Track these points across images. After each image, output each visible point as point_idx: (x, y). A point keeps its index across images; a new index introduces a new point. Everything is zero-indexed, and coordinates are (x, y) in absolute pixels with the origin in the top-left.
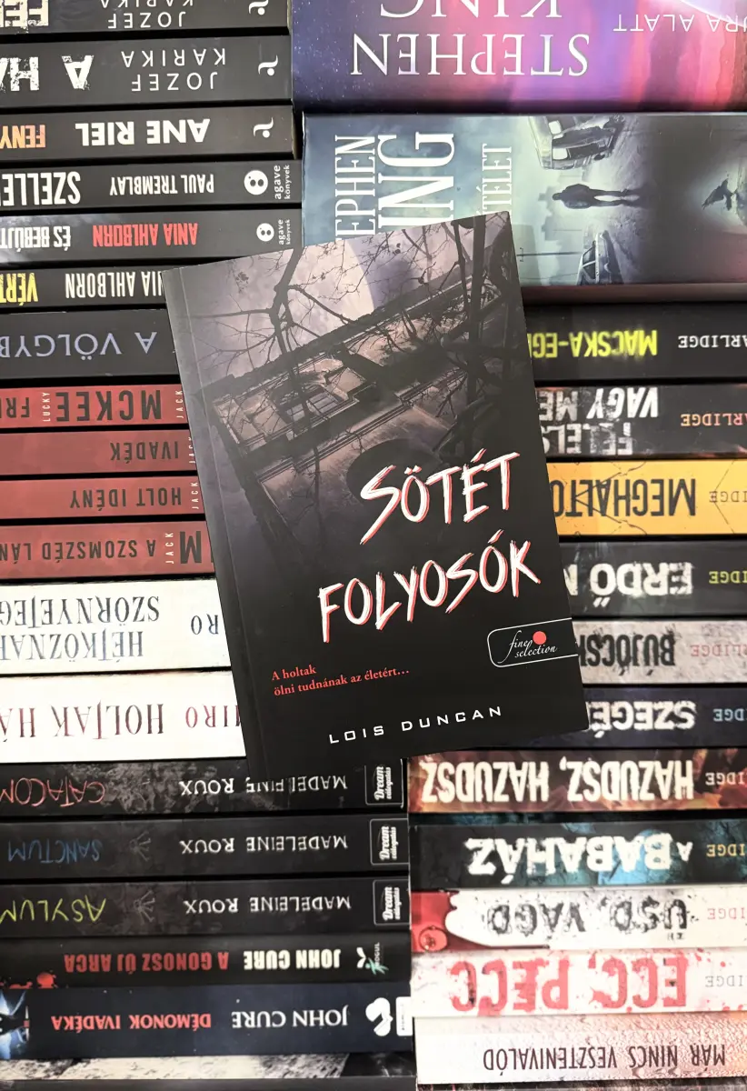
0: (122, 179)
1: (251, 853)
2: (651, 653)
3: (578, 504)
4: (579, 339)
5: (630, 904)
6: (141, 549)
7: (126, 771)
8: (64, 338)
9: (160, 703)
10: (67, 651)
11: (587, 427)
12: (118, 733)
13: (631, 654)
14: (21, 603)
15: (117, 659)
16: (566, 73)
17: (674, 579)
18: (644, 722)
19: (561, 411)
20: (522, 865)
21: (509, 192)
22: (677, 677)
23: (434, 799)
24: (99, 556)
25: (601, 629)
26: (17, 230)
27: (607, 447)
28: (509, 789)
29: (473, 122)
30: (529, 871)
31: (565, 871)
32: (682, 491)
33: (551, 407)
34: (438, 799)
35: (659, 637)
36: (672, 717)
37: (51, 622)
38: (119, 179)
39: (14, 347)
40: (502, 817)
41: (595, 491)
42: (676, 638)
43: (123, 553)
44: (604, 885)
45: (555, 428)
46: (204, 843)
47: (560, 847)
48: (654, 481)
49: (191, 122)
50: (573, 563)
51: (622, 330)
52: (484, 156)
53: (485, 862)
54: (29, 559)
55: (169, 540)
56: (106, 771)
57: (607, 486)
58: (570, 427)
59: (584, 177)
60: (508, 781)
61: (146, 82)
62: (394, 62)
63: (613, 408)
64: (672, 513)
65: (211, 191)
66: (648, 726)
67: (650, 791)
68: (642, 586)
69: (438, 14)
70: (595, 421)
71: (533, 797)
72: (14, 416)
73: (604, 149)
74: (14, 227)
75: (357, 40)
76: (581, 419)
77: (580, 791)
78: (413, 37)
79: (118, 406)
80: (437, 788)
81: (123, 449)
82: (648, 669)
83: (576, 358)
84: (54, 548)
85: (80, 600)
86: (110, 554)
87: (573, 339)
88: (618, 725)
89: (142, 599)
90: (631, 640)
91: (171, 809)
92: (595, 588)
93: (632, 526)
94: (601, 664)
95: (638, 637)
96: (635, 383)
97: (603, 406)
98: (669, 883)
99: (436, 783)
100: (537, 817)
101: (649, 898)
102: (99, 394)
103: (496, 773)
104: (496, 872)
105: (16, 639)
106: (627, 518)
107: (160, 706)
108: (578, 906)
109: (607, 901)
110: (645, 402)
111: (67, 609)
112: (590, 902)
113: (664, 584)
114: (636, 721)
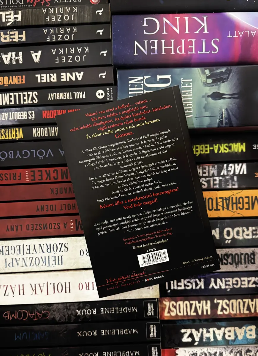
0: (52, 94)
1: (103, 336)
2: (247, 260)
3: (218, 206)
4: (217, 146)
5: (241, 352)
6: (62, 226)
7: (57, 307)
8: (33, 151)
9: (69, 282)
10: (36, 264)
11: (221, 178)
12: (54, 293)
13: (240, 260)
14: (19, 246)
15: (53, 266)
16: (211, 52)
17: (254, 233)
18: (245, 285)
19: (211, 172)
20: (201, 338)
21: (191, 95)
22: (256, 268)
23: (169, 315)
24: (47, 229)
25: (228, 251)
26: (15, 113)
27: (228, 185)
28: (196, 311)
29: (178, 70)
30: (204, 340)
31: (217, 340)
32: (256, 201)
33: (208, 171)
34: (170, 315)
35: (249, 254)
36: (255, 283)
37: (30, 253)
38: (51, 94)
39: (15, 154)
40: (194, 320)
41: (225, 201)
42: (255, 254)
43: (55, 228)
44: (232, 345)
45: (209, 179)
46: (86, 332)
47: (215, 331)
48: (246, 197)
49: (77, 73)
50: (217, 228)
51: (233, 143)
52: (182, 82)
53: (188, 337)
54: (22, 230)
55: (72, 222)
56: (50, 307)
57: (229, 200)
58: (215, 178)
59: (219, 89)
60: (196, 308)
61: (60, 60)
62: (149, 50)
63: (230, 171)
64: (253, 208)
65: (84, 97)
66: (246, 286)
67: (247, 310)
68: (243, 236)
69: (165, 33)
70: (224, 176)
71: (205, 313)
72: (16, 179)
73: (225, 79)
74: (14, 112)
75: (136, 43)
76: (219, 175)
77: (222, 310)
78: (156, 41)
79: (53, 175)
80: (170, 311)
81: (55, 190)
82: (245, 265)
83: (216, 153)
84: (31, 226)
85: (40, 245)
86: (51, 228)
87: (215, 147)
88: (235, 286)
89: (62, 244)
90: (239, 255)
91: (74, 320)
92: (226, 237)
93: (239, 214)
94: (229, 264)
95: (242, 254)
96: (238, 162)
97: (226, 170)
98: (255, 343)
99: (169, 309)
100: (206, 320)
101: (248, 349)
102: (46, 171)
103: (191, 305)
104: (192, 341)
105: (17, 259)
106: (236, 211)
107: (69, 283)
108: (222, 352)
109: (233, 351)
110: (242, 169)
111: (35, 248)
112: (226, 351)
113: (251, 234)
114: (242, 284)
